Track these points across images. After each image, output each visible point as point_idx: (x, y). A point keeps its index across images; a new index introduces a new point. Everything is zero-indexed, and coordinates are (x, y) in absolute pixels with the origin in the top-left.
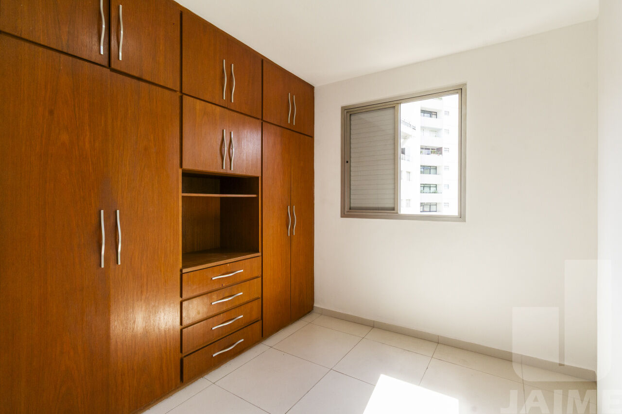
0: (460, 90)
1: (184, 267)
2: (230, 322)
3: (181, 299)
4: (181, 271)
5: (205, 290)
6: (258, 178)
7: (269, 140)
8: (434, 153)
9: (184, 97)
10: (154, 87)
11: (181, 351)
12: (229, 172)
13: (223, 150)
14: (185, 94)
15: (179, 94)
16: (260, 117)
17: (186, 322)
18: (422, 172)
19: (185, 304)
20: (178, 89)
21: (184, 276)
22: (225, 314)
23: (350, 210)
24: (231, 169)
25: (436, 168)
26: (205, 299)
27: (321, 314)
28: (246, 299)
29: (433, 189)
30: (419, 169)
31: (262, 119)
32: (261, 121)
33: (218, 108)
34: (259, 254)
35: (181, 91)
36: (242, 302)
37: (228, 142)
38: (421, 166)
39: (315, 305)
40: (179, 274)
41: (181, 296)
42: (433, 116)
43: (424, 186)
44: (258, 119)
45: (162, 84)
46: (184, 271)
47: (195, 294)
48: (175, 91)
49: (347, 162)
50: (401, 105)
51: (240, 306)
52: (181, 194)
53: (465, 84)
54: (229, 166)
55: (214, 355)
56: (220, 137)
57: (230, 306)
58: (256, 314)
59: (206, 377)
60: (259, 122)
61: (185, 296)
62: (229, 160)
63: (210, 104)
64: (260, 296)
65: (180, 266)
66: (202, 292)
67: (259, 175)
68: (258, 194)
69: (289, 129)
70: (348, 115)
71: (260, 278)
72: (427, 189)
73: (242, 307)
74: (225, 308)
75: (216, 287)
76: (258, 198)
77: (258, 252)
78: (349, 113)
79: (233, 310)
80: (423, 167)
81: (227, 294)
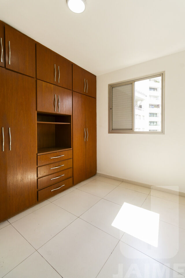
0: (162, 75)
1: (38, 152)
2: (59, 177)
3: (37, 166)
4: (37, 154)
5: (48, 163)
6: (71, 116)
7: (76, 99)
8: (156, 107)
9: (37, 80)
10: (24, 76)
11: (37, 188)
12: (57, 113)
13: (55, 103)
14: (38, 79)
15: (35, 79)
16: (71, 89)
17: (39, 176)
18: (150, 116)
19: (39, 168)
20: (35, 77)
21: (38, 156)
22: (56, 174)
23: (112, 130)
24: (58, 111)
25: (156, 114)
26: (47, 166)
27: (100, 176)
28: (66, 168)
29: (155, 124)
30: (148, 115)
31: (72, 90)
32: (72, 91)
33: (52, 85)
34: (72, 149)
35: (36, 78)
36: (64, 169)
37: (57, 100)
38: (150, 113)
39: (97, 172)
40: (36, 155)
41: (37, 165)
42: (155, 90)
43: (151, 122)
44: (70, 90)
45: (28, 75)
46: (38, 154)
47: (43, 164)
48: (34, 78)
49: (111, 109)
50: (135, 82)
51: (63, 170)
52: (36, 122)
53: (164, 72)
54: (57, 110)
55: (52, 191)
56: (54, 98)
57: (58, 170)
58: (70, 174)
59: (48, 200)
60: (71, 91)
61: (39, 165)
62: (57, 108)
63: (49, 84)
64: (72, 167)
65: (37, 152)
66: (46, 164)
67: (71, 114)
68: (71, 123)
69: (84, 95)
70: (111, 88)
71: (72, 159)
72: (152, 124)
73: (64, 171)
74: (56, 171)
75: (52, 162)
76: (71, 124)
77: (71, 148)
78: (112, 87)
79: (60, 172)
80: (150, 114)
81: (57, 165)
